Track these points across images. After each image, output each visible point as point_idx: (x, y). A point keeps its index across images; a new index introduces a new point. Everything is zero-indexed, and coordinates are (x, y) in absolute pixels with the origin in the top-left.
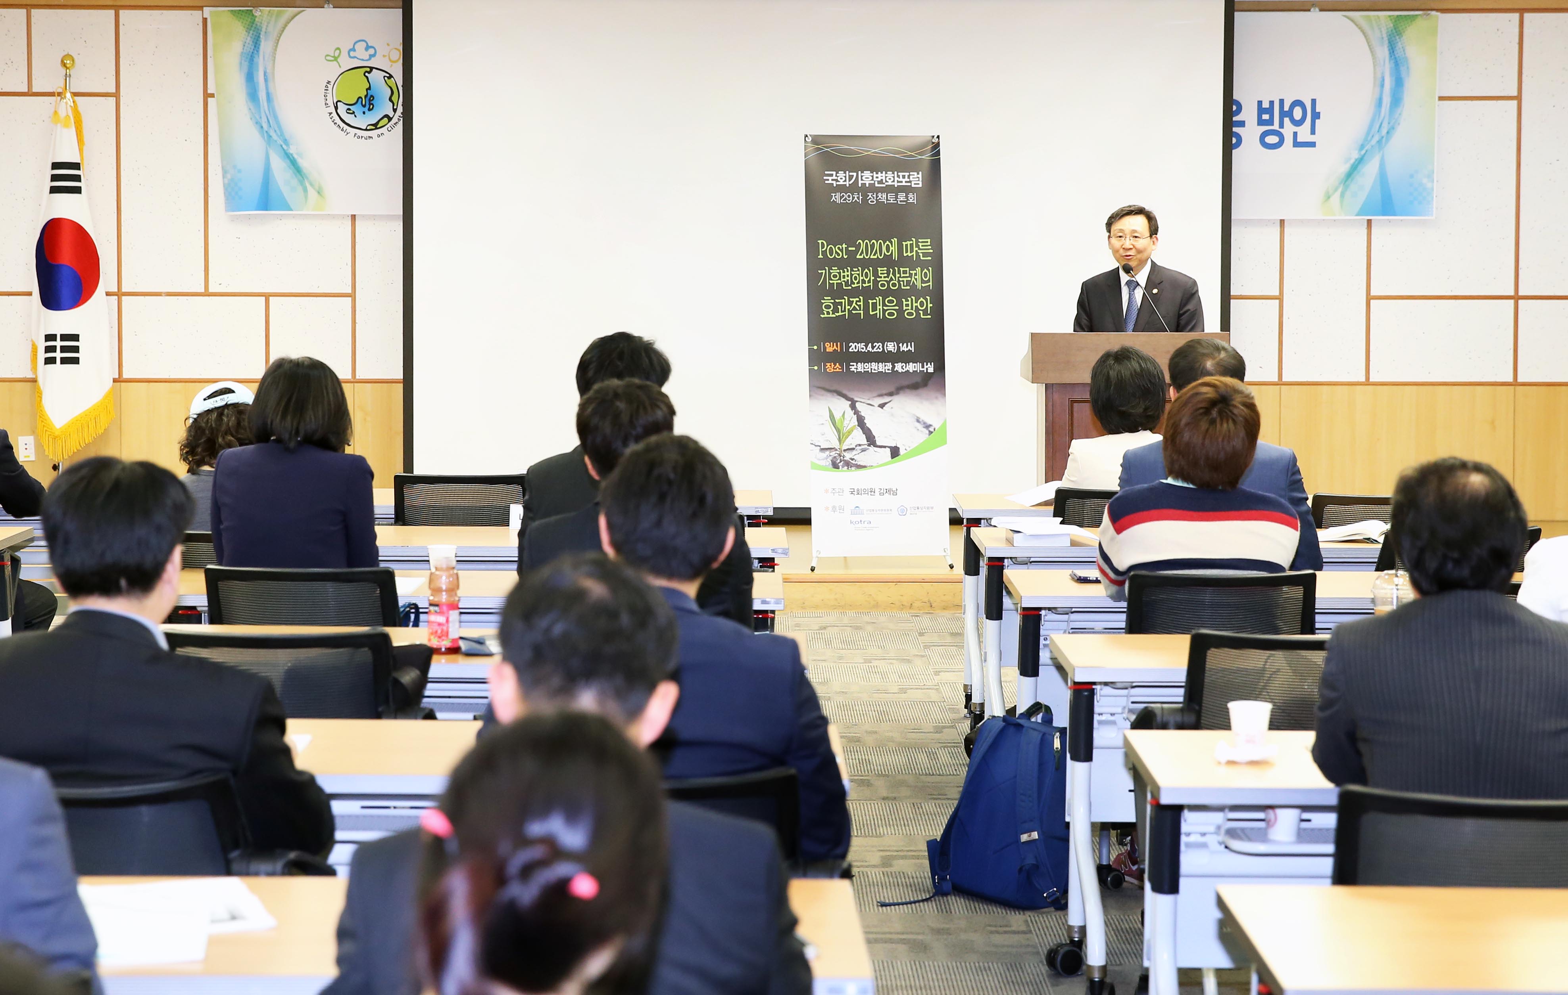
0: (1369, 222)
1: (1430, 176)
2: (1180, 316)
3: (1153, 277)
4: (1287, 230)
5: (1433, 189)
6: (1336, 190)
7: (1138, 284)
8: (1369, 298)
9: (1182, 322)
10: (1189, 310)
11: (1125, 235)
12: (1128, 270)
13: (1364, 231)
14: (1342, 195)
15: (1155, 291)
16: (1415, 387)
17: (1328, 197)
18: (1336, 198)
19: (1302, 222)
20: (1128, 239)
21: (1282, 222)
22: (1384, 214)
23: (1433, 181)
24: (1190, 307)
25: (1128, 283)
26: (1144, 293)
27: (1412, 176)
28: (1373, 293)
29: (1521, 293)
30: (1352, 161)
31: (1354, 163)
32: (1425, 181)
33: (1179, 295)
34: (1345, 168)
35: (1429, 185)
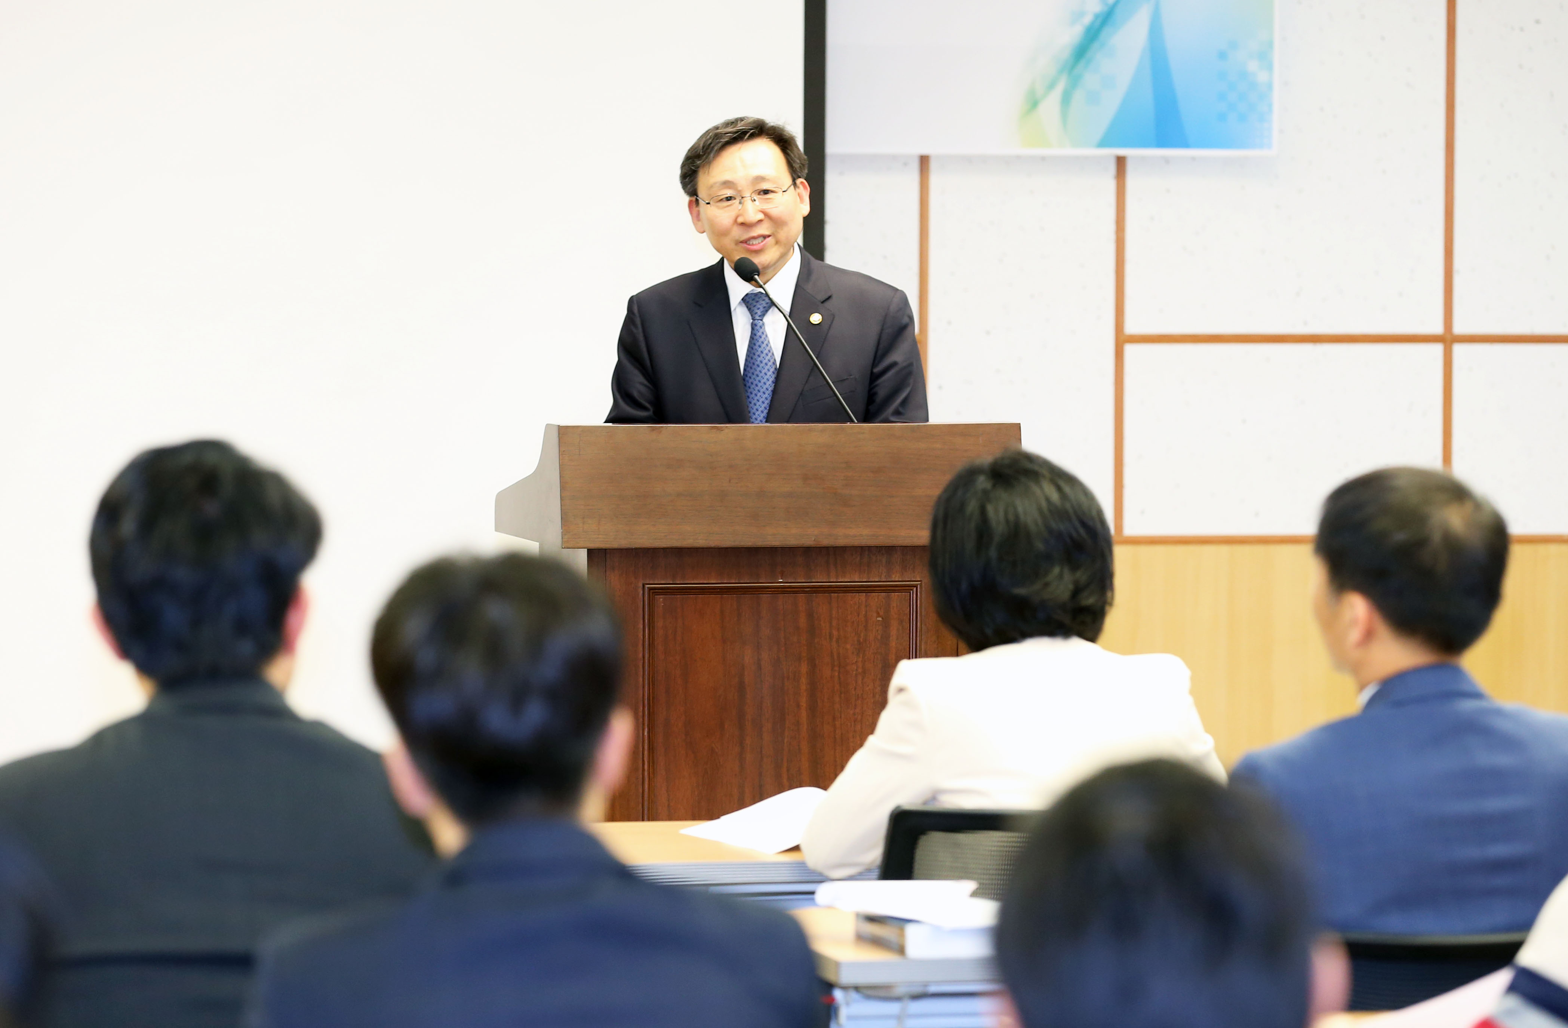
0: (1121, 162)
1: (1265, 56)
2: (874, 377)
3: (809, 288)
4: (935, 180)
5: (1270, 86)
6: (1051, 86)
7: (773, 304)
8: (1122, 340)
9: (882, 392)
10: (895, 364)
11: (740, 191)
12: (747, 272)
13: (1110, 184)
14: (1066, 99)
15: (816, 318)
16: (1224, 549)
17: (1033, 103)
18: (1051, 105)
19: (968, 162)
20: (748, 203)
21: (924, 161)
22: (1162, 141)
23: (1270, 68)
24: (897, 356)
25: (748, 301)
26: (789, 324)
27: (1222, 55)
28: (1131, 327)
29: (1459, 329)
30: (1087, 20)
31: (1093, 23)
32: (1253, 66)
33: (872, 331)
34: (1071, 35)
35: (1262, 77)
